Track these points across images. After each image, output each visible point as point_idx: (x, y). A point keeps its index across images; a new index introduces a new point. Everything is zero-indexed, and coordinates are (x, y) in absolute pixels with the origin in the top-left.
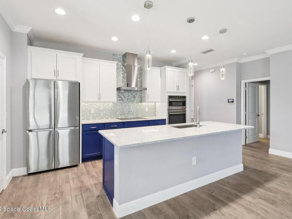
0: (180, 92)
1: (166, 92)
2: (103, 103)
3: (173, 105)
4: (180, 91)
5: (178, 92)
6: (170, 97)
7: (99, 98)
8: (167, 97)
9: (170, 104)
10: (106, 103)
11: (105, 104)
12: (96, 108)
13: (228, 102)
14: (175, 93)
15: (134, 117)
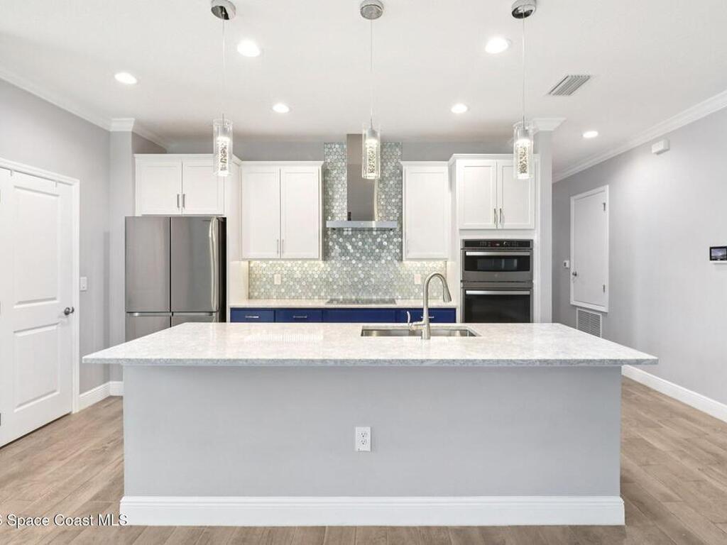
0: (505, 228)
1: (458, 229)
2: (300, 262)
3: (478, 268)
4: (507, 225)
5: (500, 227)
6: (469, 244)
7: (281, 249)
8: (459, 246)
9: (470, 264)
10: (308, 262)
11: (306, 265)
12: (285, 272)
13: (711, 259)
14: (487, 232)
15: (379, 297)
